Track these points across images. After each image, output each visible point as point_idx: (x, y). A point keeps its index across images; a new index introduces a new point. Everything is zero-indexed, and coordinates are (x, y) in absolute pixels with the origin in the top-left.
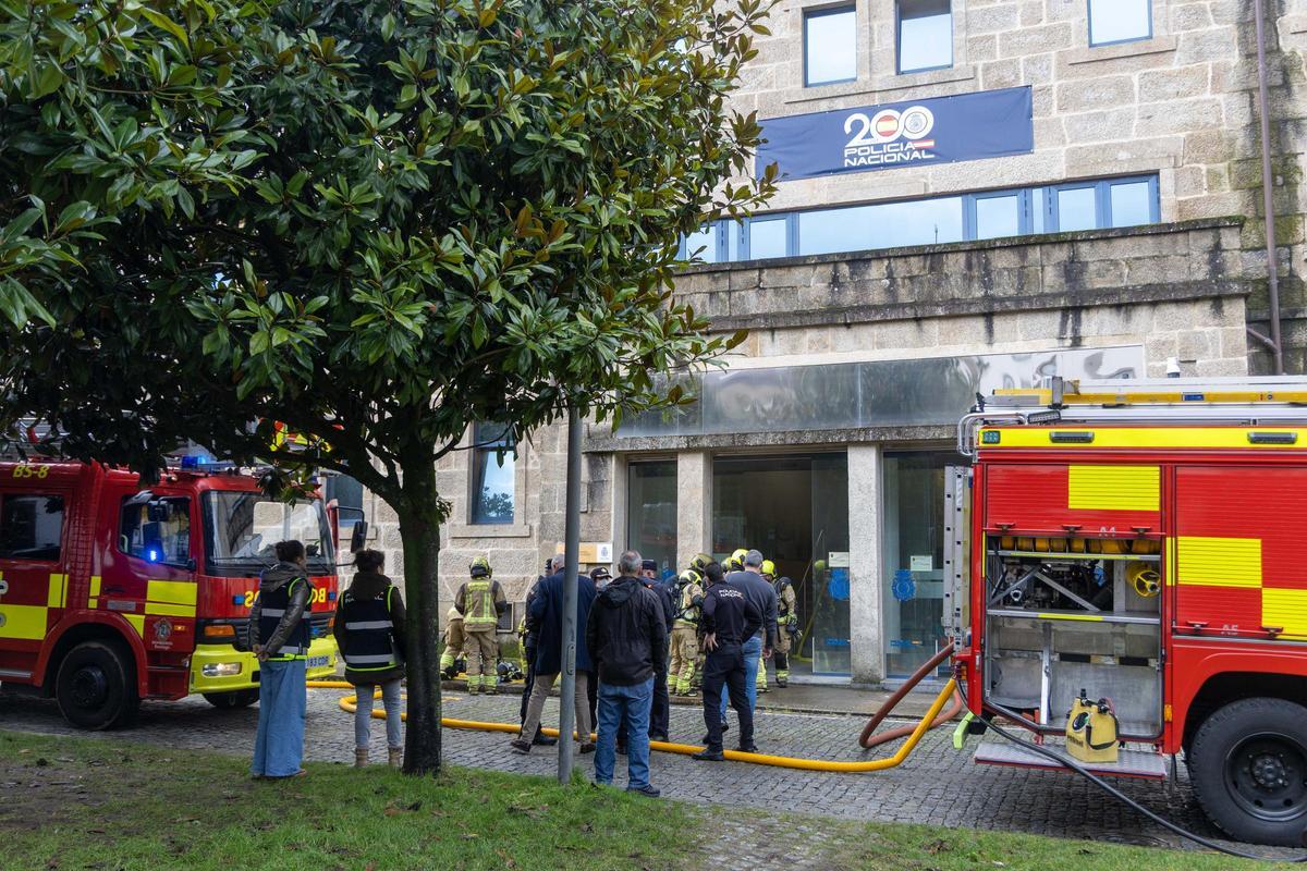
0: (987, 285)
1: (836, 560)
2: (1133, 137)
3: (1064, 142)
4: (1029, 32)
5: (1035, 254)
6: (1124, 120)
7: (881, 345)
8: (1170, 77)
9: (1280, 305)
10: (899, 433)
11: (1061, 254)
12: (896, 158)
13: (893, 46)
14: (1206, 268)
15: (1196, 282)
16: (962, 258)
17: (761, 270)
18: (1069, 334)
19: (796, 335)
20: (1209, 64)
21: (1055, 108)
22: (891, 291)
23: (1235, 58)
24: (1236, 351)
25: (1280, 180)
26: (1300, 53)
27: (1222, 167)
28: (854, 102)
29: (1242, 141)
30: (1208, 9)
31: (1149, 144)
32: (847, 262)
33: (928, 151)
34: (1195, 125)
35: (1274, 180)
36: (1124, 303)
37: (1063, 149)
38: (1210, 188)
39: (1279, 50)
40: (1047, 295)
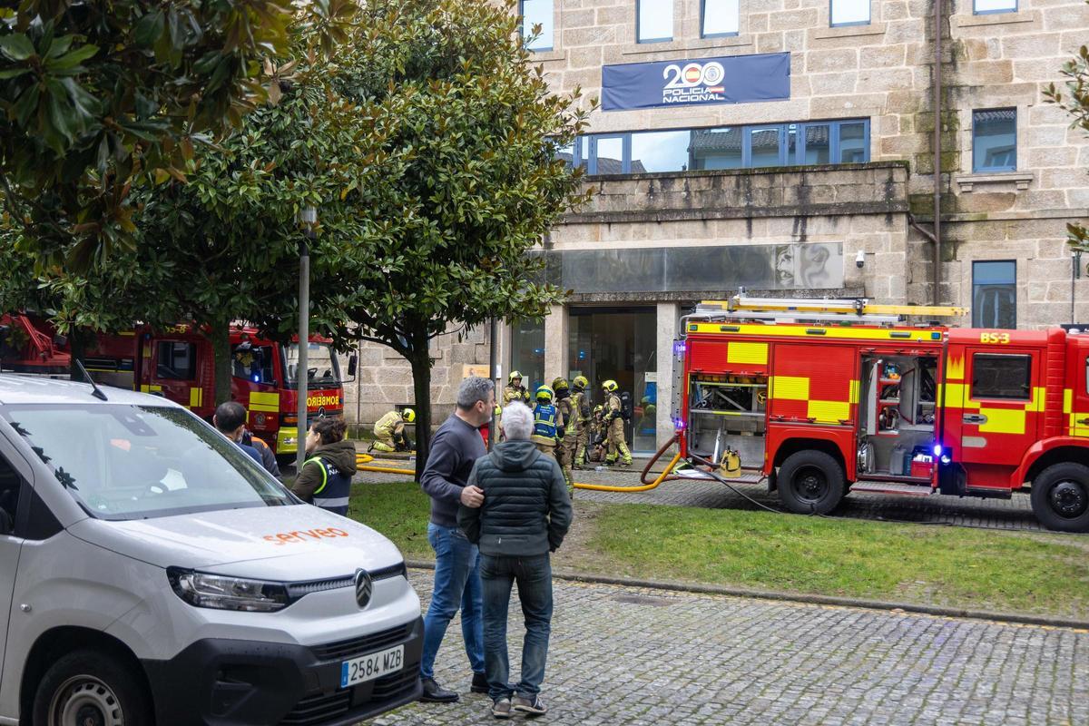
0: (749, 199)
1: (649, 377)
2: (855, 93)
3: (810, 94)
4: (790, 14)
5: (780, 179)
6: (850, 79)
7: (680, 236)
8: (879, 52)
9: (941, 212)
10: (690, 296)
11: (796, 180)
12: (699, 99)
13: (698, 17)
14: (883, 193)
15: (877, 203)
16: (733, 180)
17: (602, 182)
18: (799, 233)
19: (625, 227)
20: (906, 44)
21: (805, 69)
22: (687, 200)
23: (922, 42)
24: (898, 248)
25: (946, 127)
26: (963, 41)
27: (910, 116)
28: (670, 56)
29: (923, 99)
30: (907, 5)
31: (865, 98)
32: (660, 179)
33: (720, 95)
34: (895, 86)
35: (941, 127)
36: (834, 214)
37: (810, 98)
38: (902, 130)
39: (950, 37)
40: (785, 207)
